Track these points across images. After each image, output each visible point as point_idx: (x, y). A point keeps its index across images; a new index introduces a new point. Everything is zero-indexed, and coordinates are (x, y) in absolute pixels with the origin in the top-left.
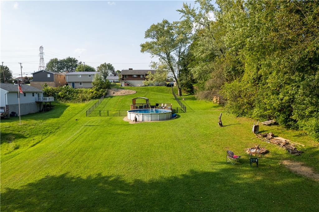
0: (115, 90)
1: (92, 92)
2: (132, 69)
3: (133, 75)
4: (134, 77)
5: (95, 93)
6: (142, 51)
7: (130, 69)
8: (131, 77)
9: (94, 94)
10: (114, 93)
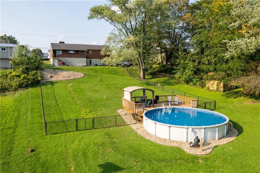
0: (51, 73)
1: (19, 76)
2: (64, 43)
3: (69, 50)
4: (71, 54)
5: (24, 78)
6: (91, 17)
7: (60, 42)
8: (66, 52)
9: (21, 78)
10: (52, 77)
